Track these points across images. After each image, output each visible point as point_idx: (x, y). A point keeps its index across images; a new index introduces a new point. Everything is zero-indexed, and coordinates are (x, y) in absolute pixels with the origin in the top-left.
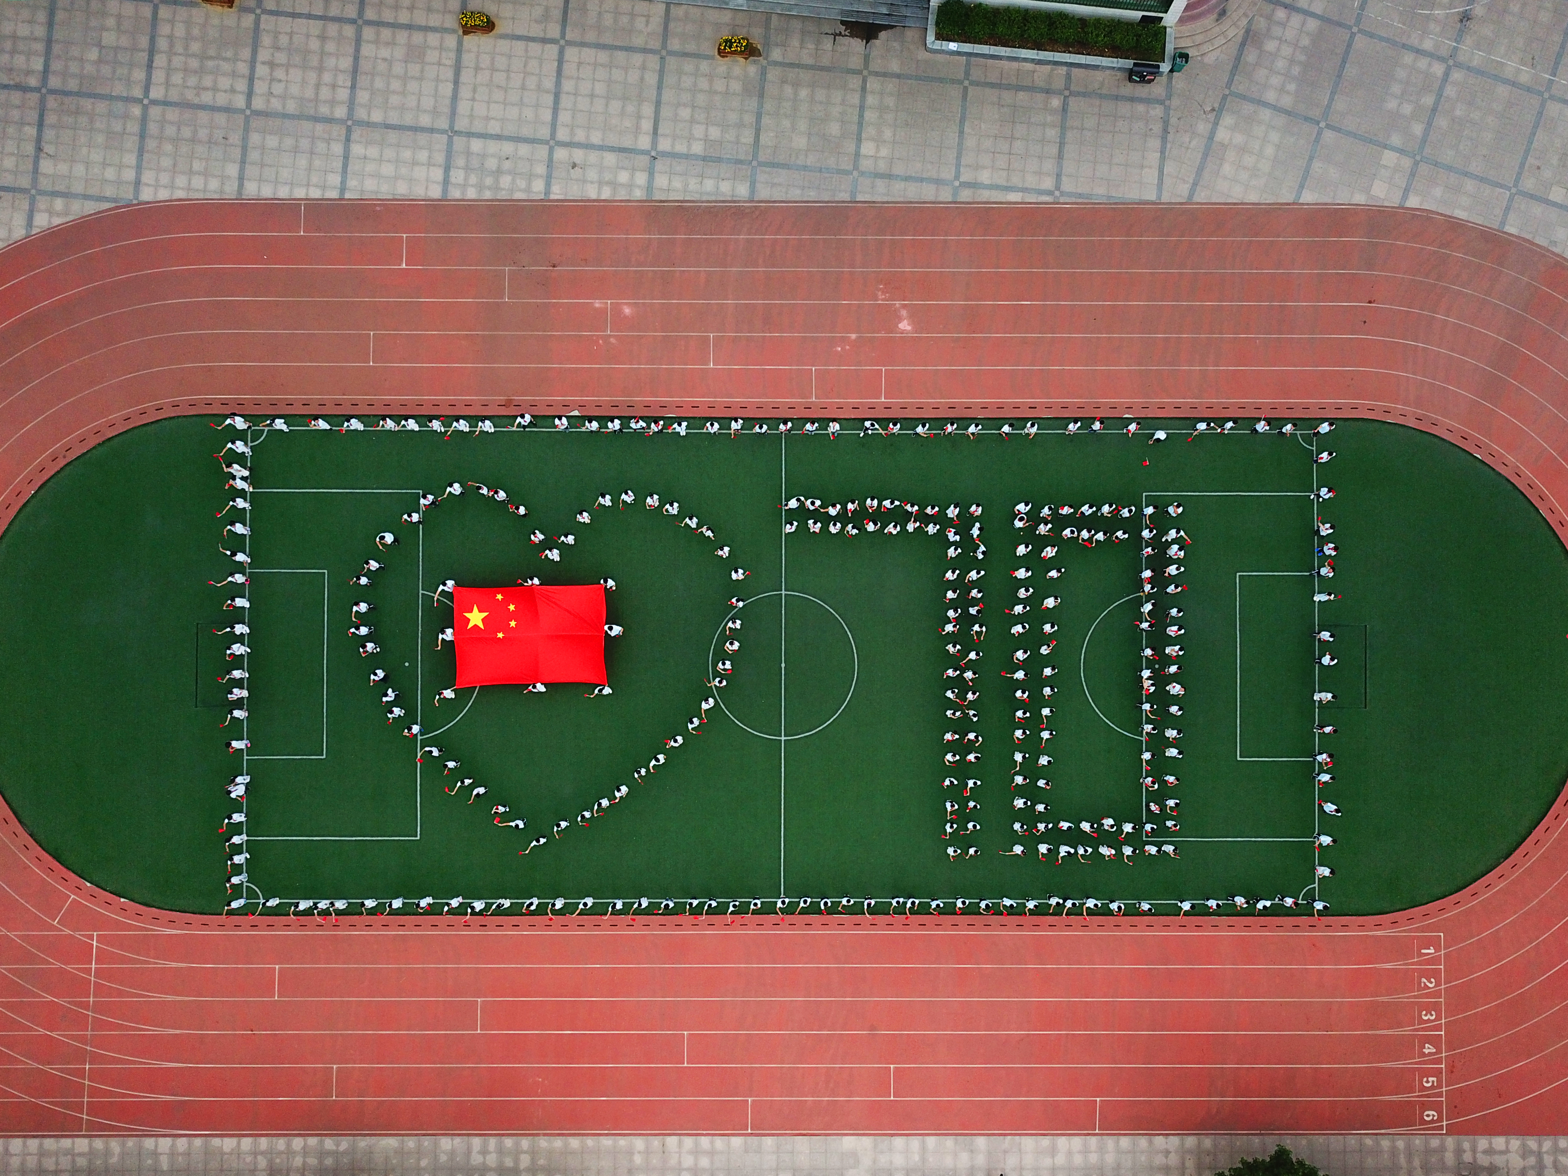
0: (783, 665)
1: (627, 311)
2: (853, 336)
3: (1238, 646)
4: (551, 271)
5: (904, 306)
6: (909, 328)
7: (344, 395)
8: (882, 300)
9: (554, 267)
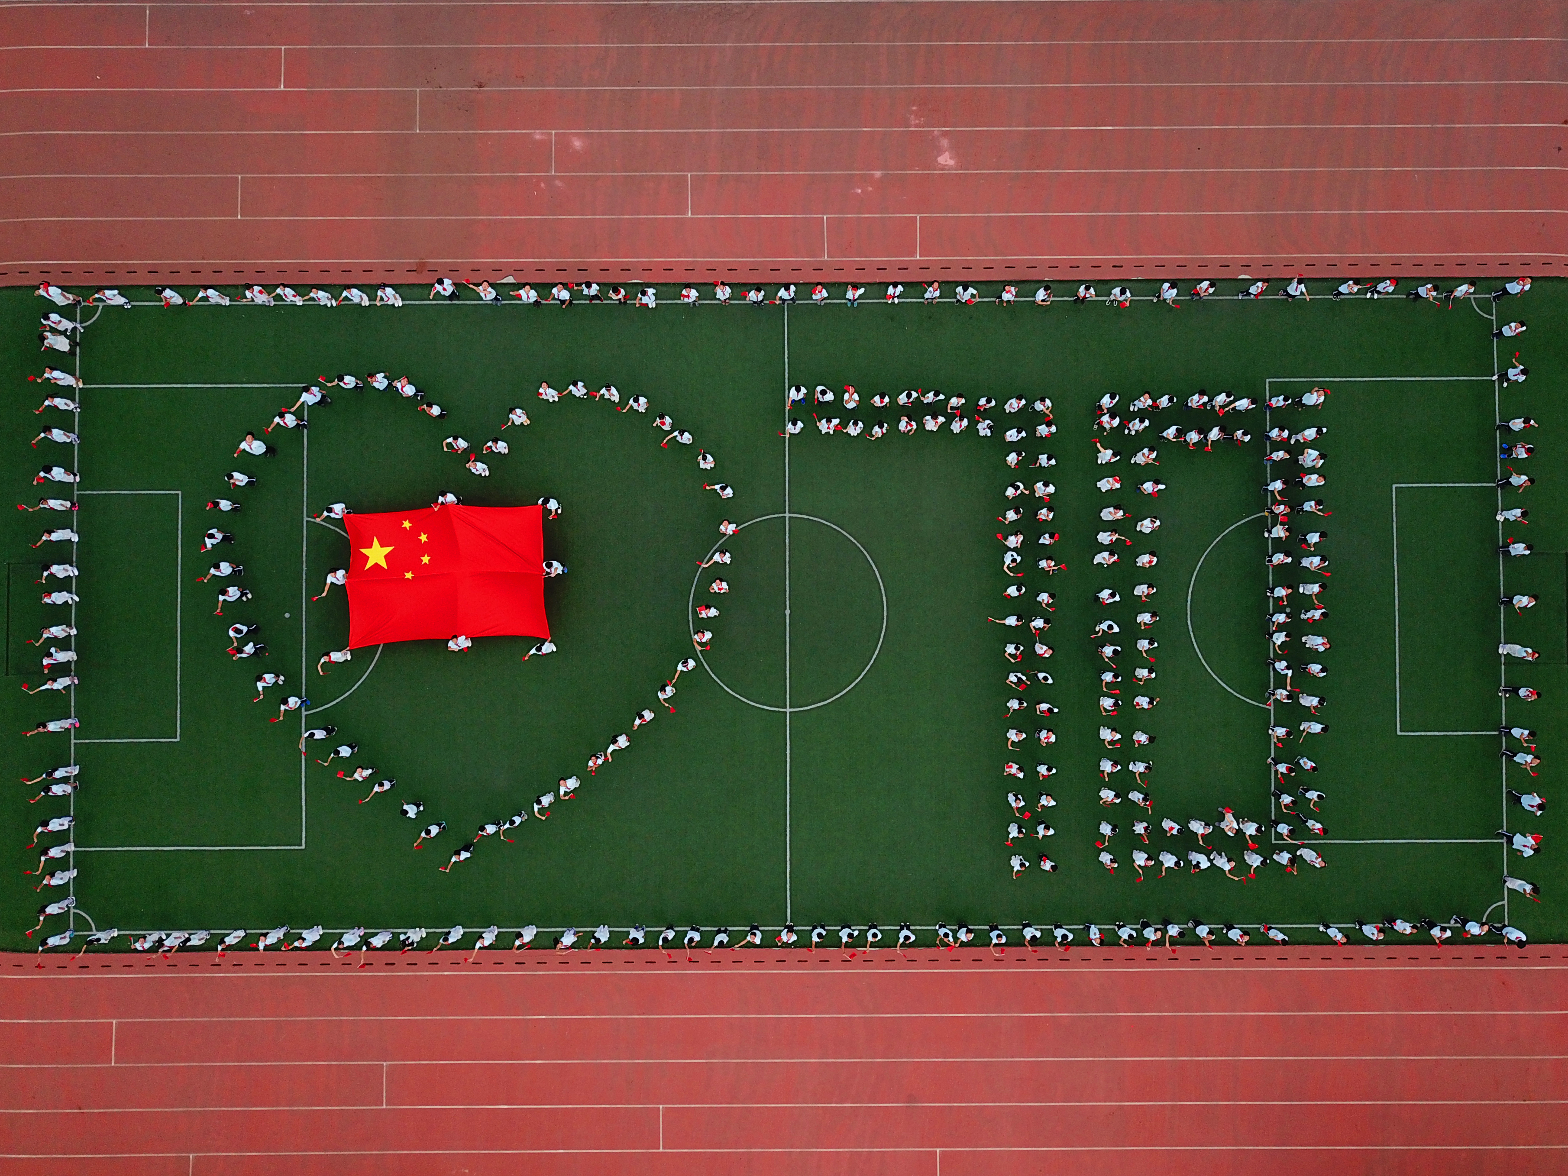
0: (788, 612)
1: (577, 144)
2: (878, 174)
3: (1396, 582)
4: (477, 92)
5: (945, 134)
6: (951, 162)
7: (203, 259)
8: (916, 126)
9: (480, 86)
